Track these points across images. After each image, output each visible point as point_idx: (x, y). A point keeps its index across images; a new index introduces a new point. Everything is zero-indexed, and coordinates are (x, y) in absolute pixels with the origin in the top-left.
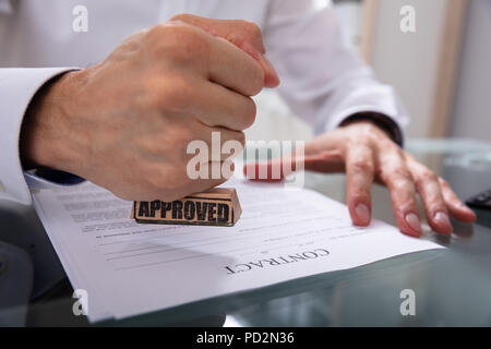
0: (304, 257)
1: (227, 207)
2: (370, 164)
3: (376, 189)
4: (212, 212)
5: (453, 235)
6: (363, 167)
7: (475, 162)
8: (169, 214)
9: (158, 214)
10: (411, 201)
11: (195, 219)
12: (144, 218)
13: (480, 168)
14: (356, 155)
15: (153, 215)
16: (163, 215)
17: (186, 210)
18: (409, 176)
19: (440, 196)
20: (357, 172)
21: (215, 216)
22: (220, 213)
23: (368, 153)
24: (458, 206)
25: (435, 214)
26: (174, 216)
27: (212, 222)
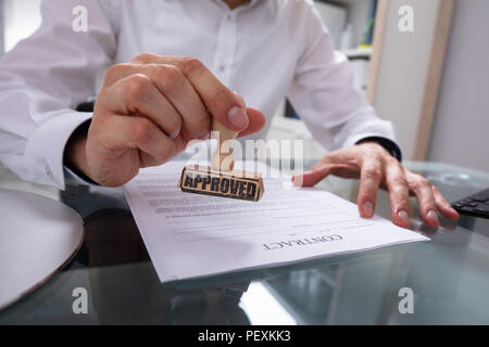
0: (323, 240)
1: (254, 186)
2: (379, 172)
3: (381, 192)
4: (242, 188)
5: (440, 228)
6: (373, 174)
7: (449, 179)
8: (208, 187)
9: (200, 185)
10: (404, 202)
11: (229, 193)
12: (188, 188)
13: (452, 184)
14: (368, 165)
15: (196, 186)
16: (204, 187)
17: (222, 185)
18: (406, 183)
19: (432, 199)
20: (368, 177)
21: (245, 192)
22: (249, 190)
23: (378, 164)
24: (446, 207)
25: (427, 212)
26: (212, 189)
27: (242, 197)
